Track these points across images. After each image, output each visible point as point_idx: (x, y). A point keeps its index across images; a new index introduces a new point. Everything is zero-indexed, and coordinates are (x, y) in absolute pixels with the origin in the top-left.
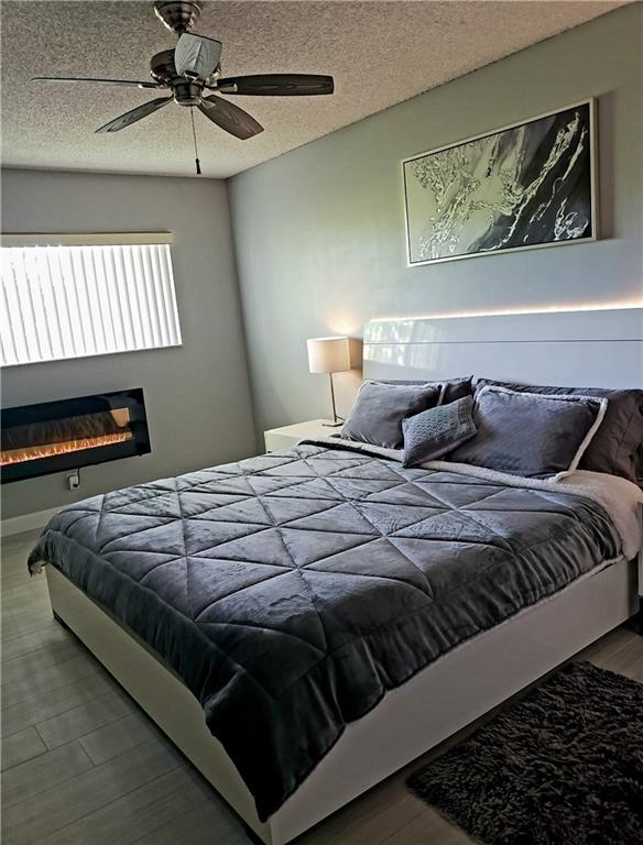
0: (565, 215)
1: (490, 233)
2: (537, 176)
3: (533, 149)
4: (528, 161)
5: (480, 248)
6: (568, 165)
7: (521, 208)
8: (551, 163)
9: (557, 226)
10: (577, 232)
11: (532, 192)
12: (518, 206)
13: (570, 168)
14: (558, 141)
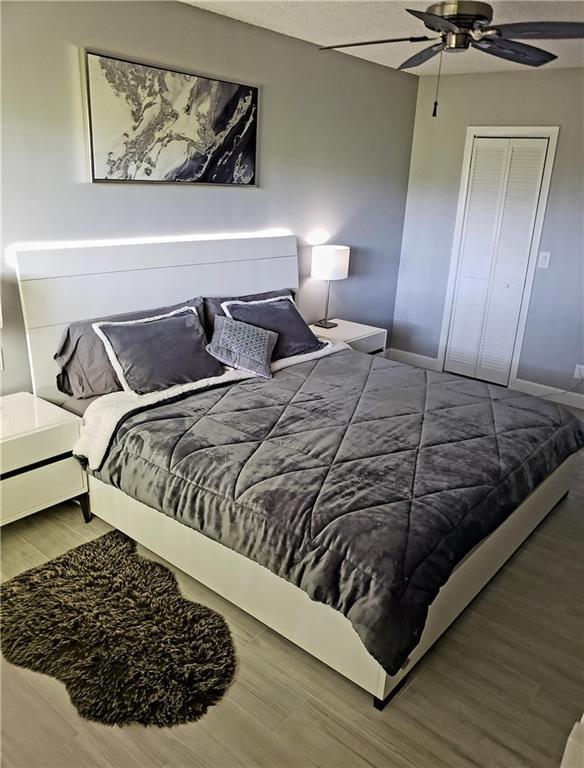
0: (241, 164)
1: (186, 166)
2: (224, 129)
3: (223, 104)
4: (219, 112)
5: (177, 177)
6: (244, 128)
7: (212, 151)
8: (234, 121)
9: (235, 173)
10: (247, 180)
11: (220, 140)
12: (210, 148)
13: (245, 131)
14: (239, 106)
